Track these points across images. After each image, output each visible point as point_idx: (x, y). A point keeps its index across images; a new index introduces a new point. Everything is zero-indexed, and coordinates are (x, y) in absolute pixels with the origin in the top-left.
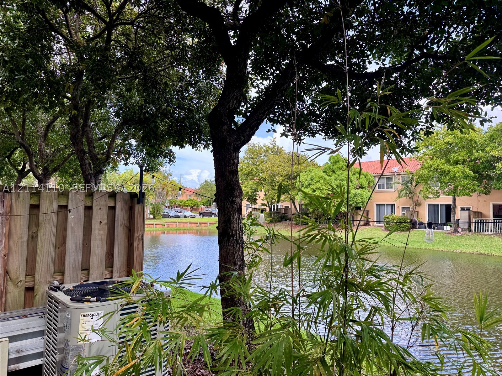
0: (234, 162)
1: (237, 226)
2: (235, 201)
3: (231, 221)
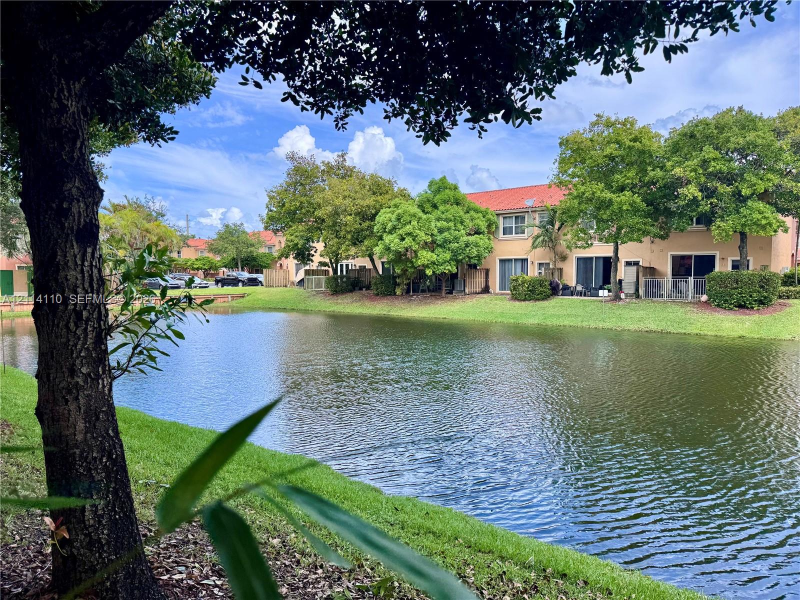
1: (79, 276)
2: (70, 209)
3: (58, 263)
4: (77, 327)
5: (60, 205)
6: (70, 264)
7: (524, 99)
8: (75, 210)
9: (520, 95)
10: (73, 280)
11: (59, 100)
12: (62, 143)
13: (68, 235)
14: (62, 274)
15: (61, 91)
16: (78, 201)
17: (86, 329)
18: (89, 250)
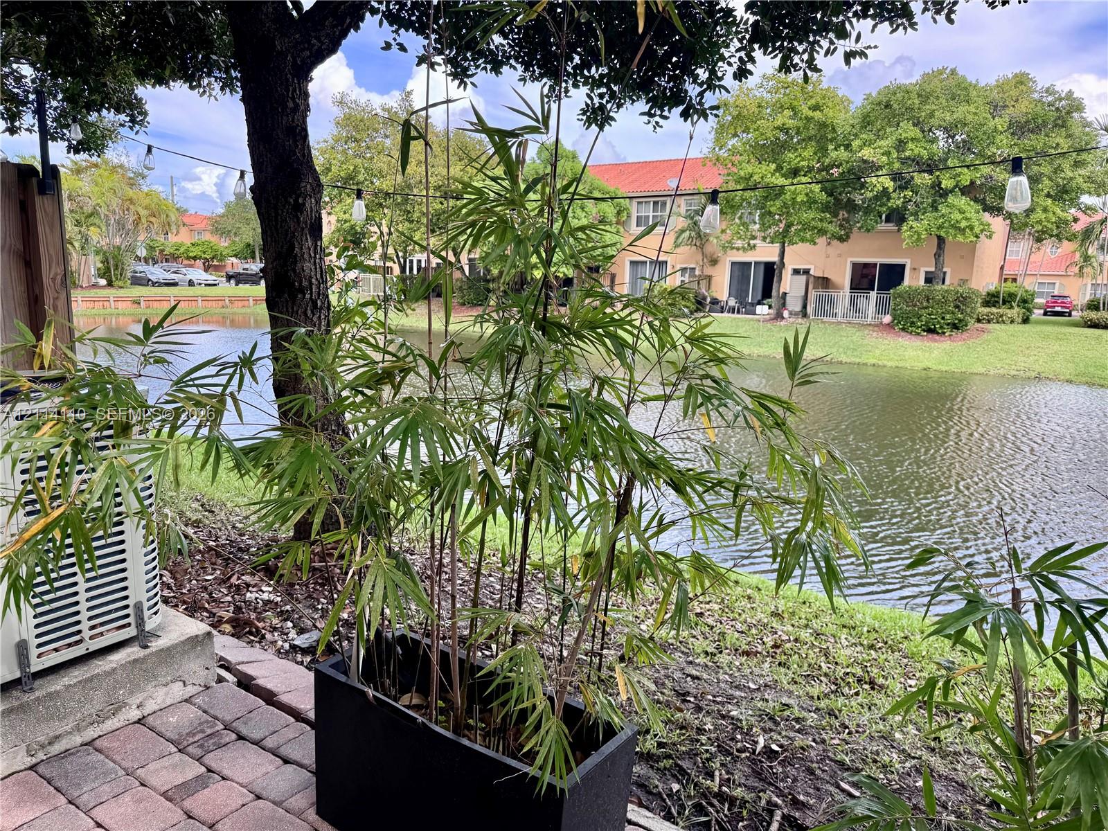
0: (297, 106)
1: (313, 268)
2: (304, 204)
3: (296, 255)
4: (314, 315)
5: (296, 201)
6: (306, 256)
7: (701, 94)
8: (308, 205)
9: (698, 89)
10: (308, 271)
11: (293, 99)
12: (295, 141)
13: (303, 229)
14: (299, 265)
15: (294, 90)
16: (311, 197)
17: (320, 317)
18: (319, 243)
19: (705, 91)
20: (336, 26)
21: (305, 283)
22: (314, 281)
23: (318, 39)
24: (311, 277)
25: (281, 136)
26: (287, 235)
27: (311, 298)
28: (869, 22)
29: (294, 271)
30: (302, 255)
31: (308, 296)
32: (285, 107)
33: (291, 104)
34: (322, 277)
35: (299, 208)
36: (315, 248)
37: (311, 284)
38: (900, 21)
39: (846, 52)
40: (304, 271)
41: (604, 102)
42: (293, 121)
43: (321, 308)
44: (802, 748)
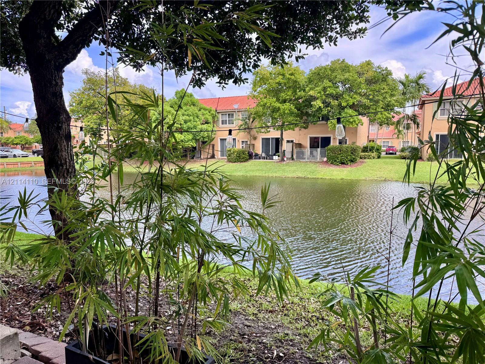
0: (57, 83)
1: (67, 154)
2: (62, 126)
3: (59, 149)
4: (68, 175)
5: (58, 125)
6: (63, 149)
7: (240, 74)
8: (64, 127)
9: (239, 72)
10: (64, 156)
11: (55, 80)
12: (57, 99)
13: (61, 137)
14: (60, 153)
15: (55, 76)
16: (65, 123)
17: (71, 176)
18: (70, 143)
19: (242, 72)
20: (75, 48)
21: (63, 162)
22: (67, 160)
23: (66, 54)
24: (66, 159)
25: (50, 97)
26: (54, 140)
27: (66, 168)
28: (305, 46)
29: (58, 156)
30: (62, 149)
31: (65, 167)
32: (51, 84)
33: (54, 83)
34: (71, 158)
35: (59, 128)
36: (68, 146)
37: (66, 162)
38: (316, 45)
39: (296, 57)
40: (62, 156)
41: (200, 77)
42: (55, 90)
43: (71, 172)
44: (293, 353)
